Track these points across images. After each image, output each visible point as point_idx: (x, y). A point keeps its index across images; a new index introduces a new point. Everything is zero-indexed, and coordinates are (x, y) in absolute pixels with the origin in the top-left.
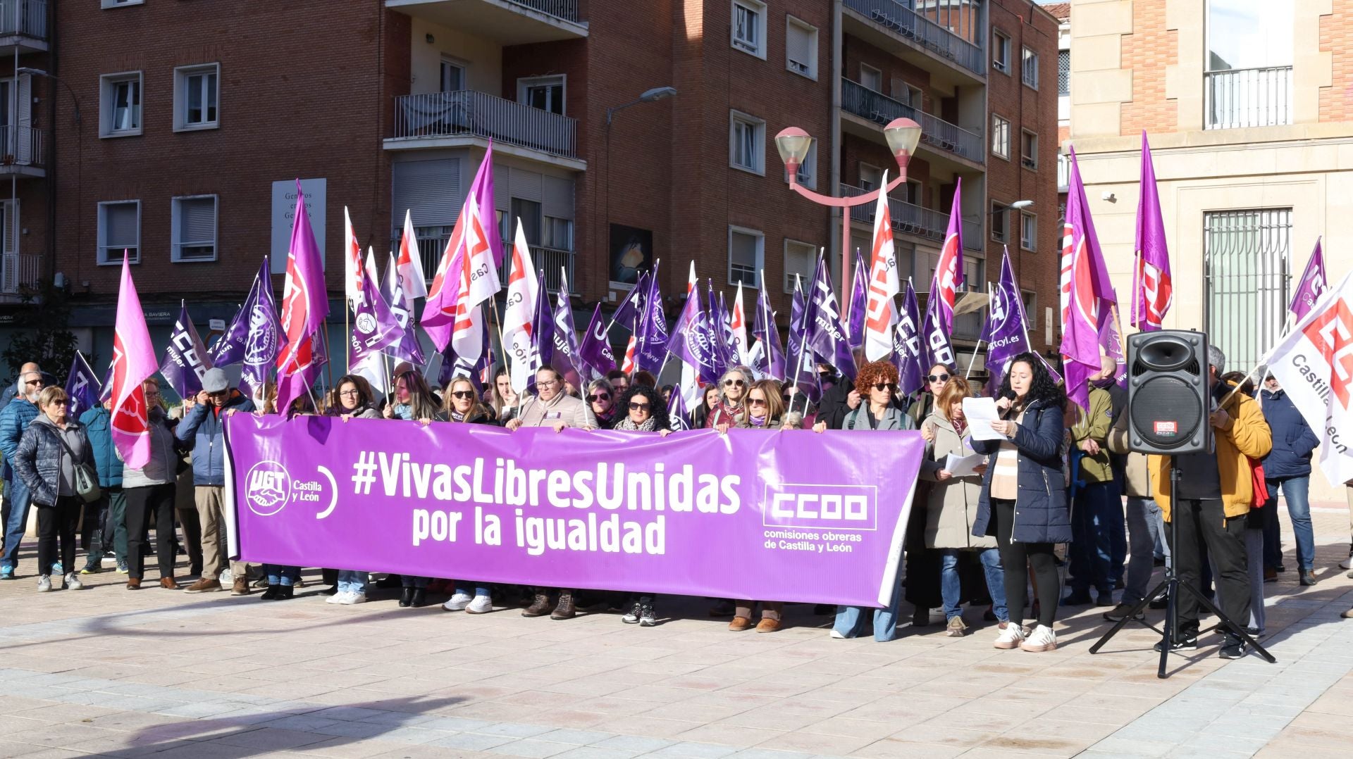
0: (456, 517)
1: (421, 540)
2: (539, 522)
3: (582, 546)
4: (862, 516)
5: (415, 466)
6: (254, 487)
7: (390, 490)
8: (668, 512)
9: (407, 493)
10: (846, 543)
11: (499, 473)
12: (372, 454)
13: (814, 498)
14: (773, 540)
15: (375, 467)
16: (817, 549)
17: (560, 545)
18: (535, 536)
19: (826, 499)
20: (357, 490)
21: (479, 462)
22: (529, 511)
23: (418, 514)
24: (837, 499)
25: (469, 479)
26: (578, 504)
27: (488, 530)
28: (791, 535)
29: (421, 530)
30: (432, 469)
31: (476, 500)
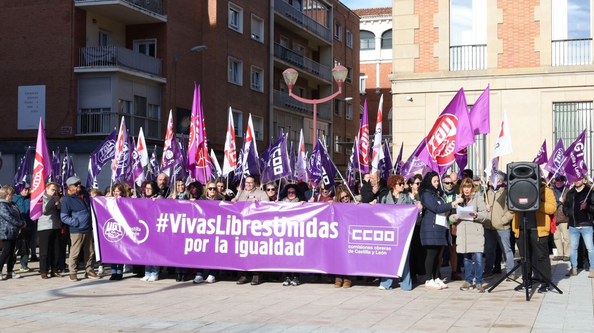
0: (206, 241)
1: (188, 252)
2: (246, 243)
3: (266, 253)
4: (392, 239)
5: (189, 220)
6: (108, 229)
7: (175, 230)
8: (305, 237)
9: (183, 231)
10: (384, 251)
11: (228, 222)
12: (166, 215)
13: (371, 232)
14: (352, 249)
15: (168, 220)
16: (371, 253)
17: (256, 252)
18: (244, 249)
19: (376, 232)
20: (159, 230)
21: (219, 217)
22: (241, 237)
23: (187, 240)
24: (381, 232)
25: (215, 224)
26: (265, 234)
27: (221, 247)
28: (360, 247)
29: (189, 247)
30: (197, 220)
31: (217, 233)
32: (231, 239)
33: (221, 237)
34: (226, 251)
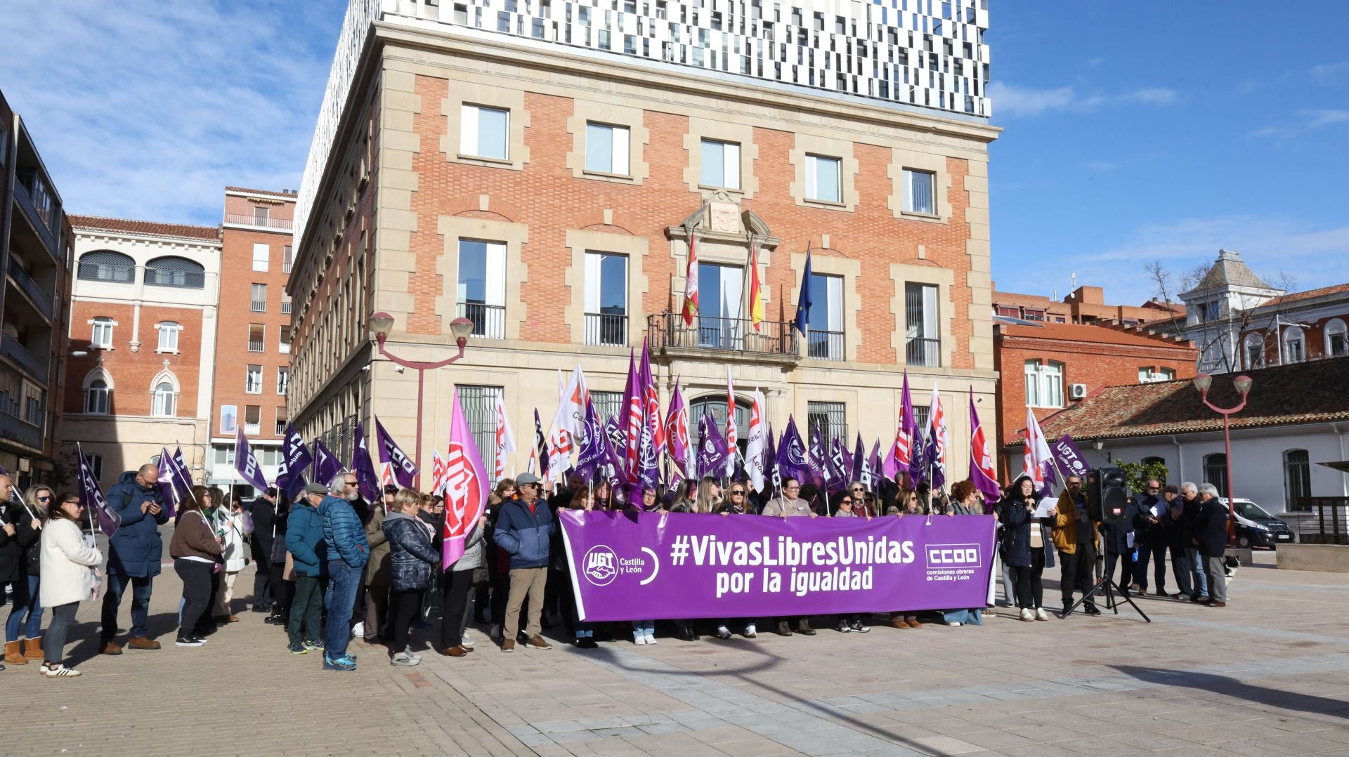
0: (749, 576)
1: (722, 594)
2: (805, 575)
4: (974, 560)
5: (720, 545)
6: (591, 565)
7: (699, 560)
8: (874, 563)
9: (712, 562)
10: (967, 575)
12: (686, 538)
13: (950, 552)
14: (931, 576)
15: (688, 546)
16: (953, 579)
17: (817, 588)
18: (802, 584)
19: (956, 552)
20: (675, 563)
21: (766, 540)
23: (720, 576)
24: (961, 551)
25: (761, 550)
26: (829, 562)
27: (772, 583)
28: (941, 573)
29: (723, 586)
30: (734, 545)
31: (765, 563)
32: (785, 571)
33: (772, 569)
34: (778, 589)
